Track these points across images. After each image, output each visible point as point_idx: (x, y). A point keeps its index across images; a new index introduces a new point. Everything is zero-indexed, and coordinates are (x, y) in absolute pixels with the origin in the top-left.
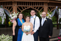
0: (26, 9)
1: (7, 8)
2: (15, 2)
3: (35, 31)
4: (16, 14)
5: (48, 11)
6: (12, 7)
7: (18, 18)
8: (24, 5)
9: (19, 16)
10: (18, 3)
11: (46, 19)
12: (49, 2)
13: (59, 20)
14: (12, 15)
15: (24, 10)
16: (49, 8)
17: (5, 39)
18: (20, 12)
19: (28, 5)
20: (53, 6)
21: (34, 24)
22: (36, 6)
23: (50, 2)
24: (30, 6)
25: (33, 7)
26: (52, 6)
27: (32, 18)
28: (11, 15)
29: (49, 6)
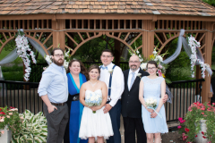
0: (90, 38)
2: (59, 21)
3: (113, 103)
5: (156, 44)
12: (155, 19)
15: (84, 42)
16: (160, 35)
17: (34, 121)
18: (73, 49)
20: (169, 28)
21: (110, 86)
22: (119, 29)
24: (102, 32)
25: (111, 34)
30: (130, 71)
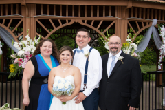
0: (62, 26)
1: (6, 24)
2: (29, 6)
3: (88, 92)
4: (33, 41)
5: (128, 33)
6: (19, 20)
7: (39, 53)
8: (58, 14)
9: (42, 48)
10: (39, 8)
11: (122, 58)
12: (130, 5)
13: (160, 60)
14: (21, 43)
15: (56, 29)
16: (133, 23)
18: (44, 37)
19: (70, 14)
20: (142, 17)
22: (92, 17)
23: (134, 8)
24: (74, 19)
25: (83, 21)
26: (140, 19)
27: (81, 53)
28: (16, 45)
29: (132, 18)
30: (110, 55)
